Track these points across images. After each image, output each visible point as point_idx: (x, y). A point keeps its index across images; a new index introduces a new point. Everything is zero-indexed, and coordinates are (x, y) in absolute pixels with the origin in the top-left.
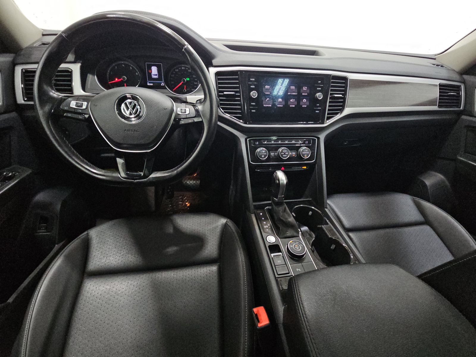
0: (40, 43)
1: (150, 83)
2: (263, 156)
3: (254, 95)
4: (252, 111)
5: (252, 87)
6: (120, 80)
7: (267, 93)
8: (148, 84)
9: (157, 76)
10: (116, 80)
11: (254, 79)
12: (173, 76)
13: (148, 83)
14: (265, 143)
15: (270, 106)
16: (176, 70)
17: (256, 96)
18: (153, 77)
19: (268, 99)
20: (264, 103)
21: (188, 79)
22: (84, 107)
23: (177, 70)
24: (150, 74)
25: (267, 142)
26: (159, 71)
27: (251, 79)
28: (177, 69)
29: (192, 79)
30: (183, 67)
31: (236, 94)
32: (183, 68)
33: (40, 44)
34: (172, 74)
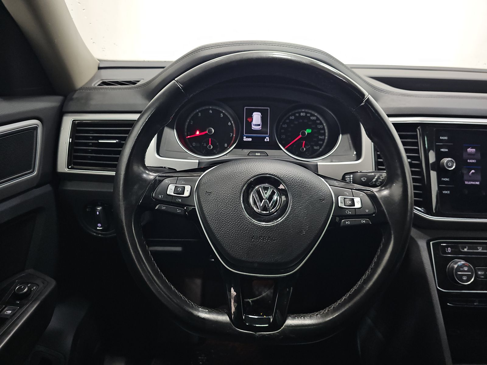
0: (99, 81)
1: (247, 137)
2: (465, 278)
3: (450, 165)
4: (444, 192)
5: (442, 150)
6: (203, 133)
7: (471, 161)
8: (244, 140)
9: (260, 127)
10: (198, 133)
11: (446, 138)
12: (286, 126)
13: (245, 137)
14: (466, 250)
15: (478, 183)
16: (291, 118)
17: (454, 167)
18: (254, 128)
19: (473, 171)
20: (465, 177)
21: (308, 131)
22: (187, 194)
23: (293, 118)
24: (249, 124)
25: (468, 250)
26: (264, 119)
27: (441, 138)
28: (291, 115)
29: (315, 130)
30: (303, 112)
31: (413, 162)
32: (302, 114)
33: (99, 83)
34: (284, 123)
